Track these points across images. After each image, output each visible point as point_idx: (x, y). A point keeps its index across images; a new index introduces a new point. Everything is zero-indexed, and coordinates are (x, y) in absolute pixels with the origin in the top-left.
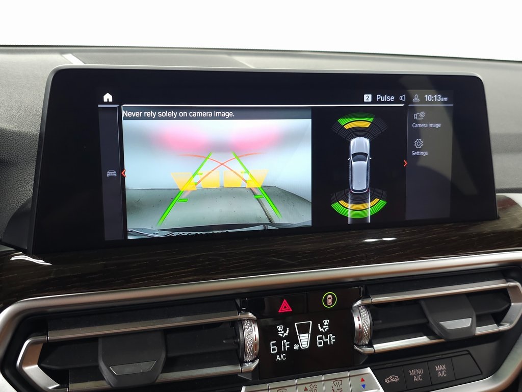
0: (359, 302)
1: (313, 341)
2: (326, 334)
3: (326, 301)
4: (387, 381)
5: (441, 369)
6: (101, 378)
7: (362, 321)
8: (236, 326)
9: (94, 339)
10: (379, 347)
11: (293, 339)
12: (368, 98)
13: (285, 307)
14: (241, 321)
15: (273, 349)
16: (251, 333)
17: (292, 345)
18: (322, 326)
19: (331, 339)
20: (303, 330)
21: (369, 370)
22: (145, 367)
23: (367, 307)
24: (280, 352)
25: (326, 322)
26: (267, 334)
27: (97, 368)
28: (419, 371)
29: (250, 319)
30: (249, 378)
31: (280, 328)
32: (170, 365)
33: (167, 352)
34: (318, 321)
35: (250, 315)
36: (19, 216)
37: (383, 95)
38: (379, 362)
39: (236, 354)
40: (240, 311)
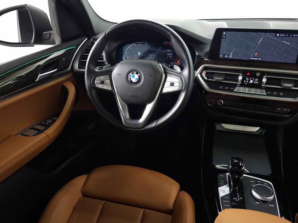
0: (265, 76)
1: (253, 82)
2: (256, 81)
3: (257, 75)
4: (267, 93)
5: (281, 94)
6: (213, 79)
7: (264, 80)
8: (238, 75)
9: (214, 73)
10: (267, 86)
11: (249, 81)
12: (278, 35)
13: (248, 74)
14: (239, 75)
15: (245, 81)
16: (240, 78)
17: (249, 82)
18: (256, 79)
19: (257, 82)
20: (252, 79)
21: (264, 90)
22: (221, 79)
23: (267, 78)
24: (246, 82)
25: (257, 79)
26: (244, 79)
27: (213, 77)
28: (276, 93)
29: (241, 75)
30: (239, 85)
31: (247, 78)
32: (225, 80)
33: (225, 77)
34: (255, 78)
35: (241, 74)
36: (207, 53)
37: (282, 34)
38: (267, 89)
39: (237, 80)
40: (239, 73)
